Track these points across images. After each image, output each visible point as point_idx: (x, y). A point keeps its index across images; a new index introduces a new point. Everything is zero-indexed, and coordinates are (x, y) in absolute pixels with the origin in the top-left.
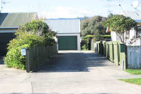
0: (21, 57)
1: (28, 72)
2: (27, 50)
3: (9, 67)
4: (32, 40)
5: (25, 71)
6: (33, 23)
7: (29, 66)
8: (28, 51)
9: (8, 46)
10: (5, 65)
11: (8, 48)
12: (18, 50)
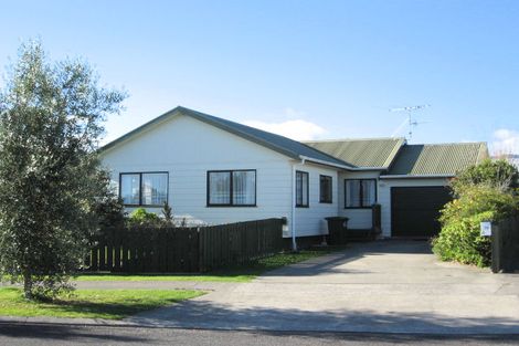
0: (478, 240)
1: (495, 271)
2: (494, 223)
3: (446, 260)
4: (496, 202)
5: (489, 269)
6: (486, 166)
7: (497, 259)
8: (496, 227)
9: (442, 214)
10: (435, 256)
11: (442, 219)
12: (468, 224)
